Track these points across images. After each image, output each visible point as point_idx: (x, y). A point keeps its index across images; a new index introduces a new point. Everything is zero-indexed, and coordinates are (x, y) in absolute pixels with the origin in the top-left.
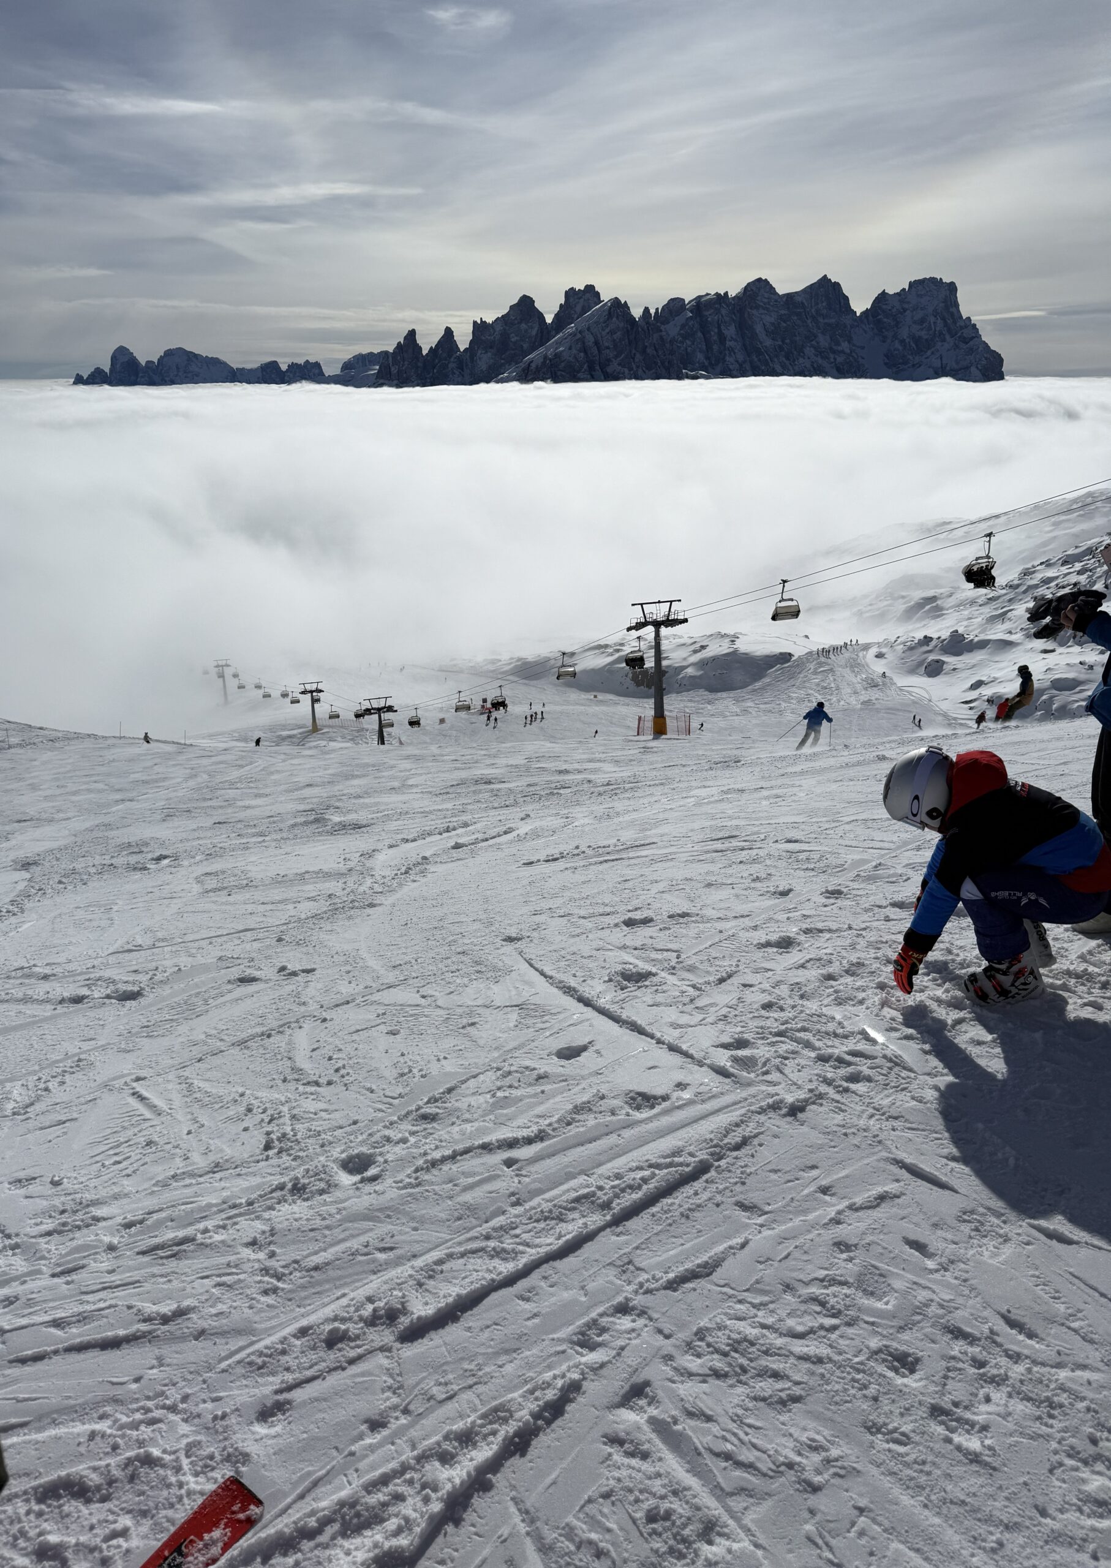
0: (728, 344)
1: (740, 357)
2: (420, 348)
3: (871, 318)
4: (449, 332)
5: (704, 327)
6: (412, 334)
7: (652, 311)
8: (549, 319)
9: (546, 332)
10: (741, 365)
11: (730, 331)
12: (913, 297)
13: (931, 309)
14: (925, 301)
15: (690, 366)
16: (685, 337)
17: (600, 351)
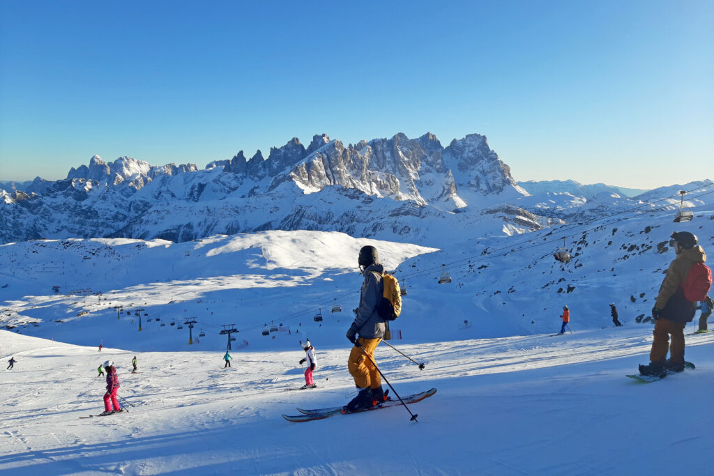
1: (393, 165)
2: (245, 159)
3: (450, 150)
4: (259, 152)
5: (376, 152)
6: (241, 152)
7: (353, 146)
8: (306, 148)
9: (305, 153)
11: (388, 154)
12: (468, 142)
13: (476, 146)
14: (473, 143)
15: (371, 169)
16: (368, 156)
17: (329, 161)
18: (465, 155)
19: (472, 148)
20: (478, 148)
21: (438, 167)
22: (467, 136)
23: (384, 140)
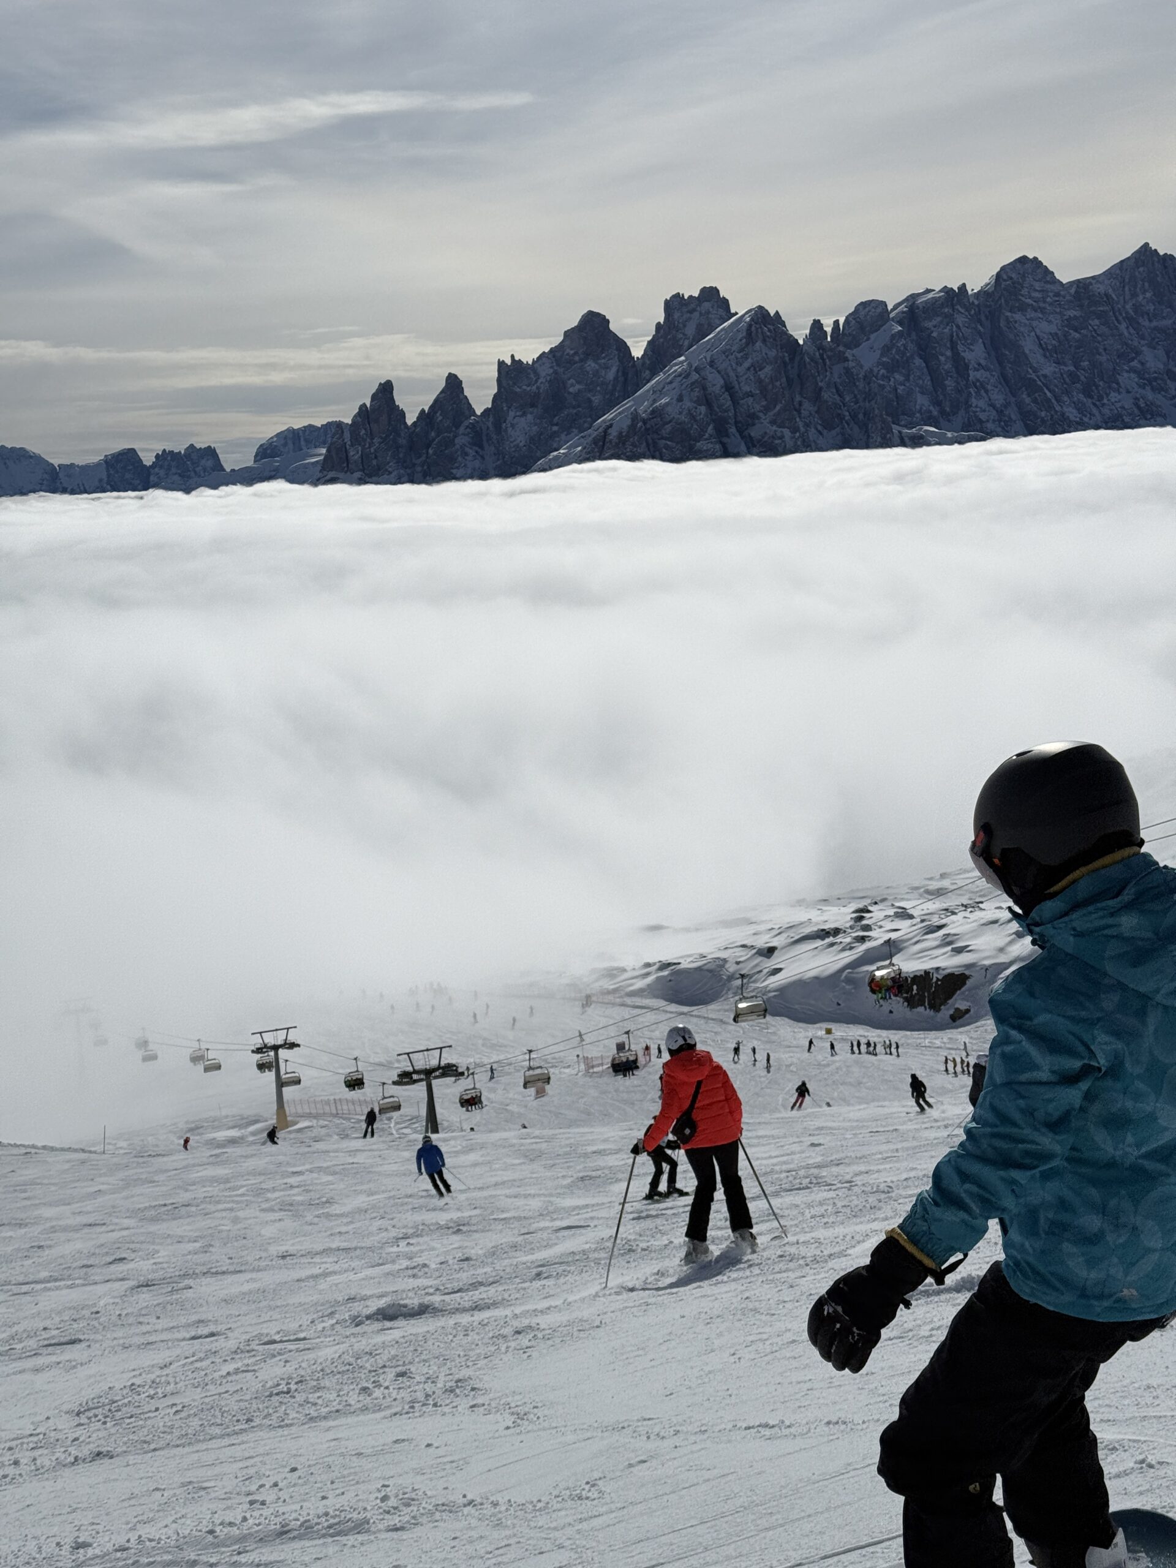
0: (973, 375)
1: (998, 398)
2: (402, 414)
4: (454, 383)
5: (925, 349)
6: (386, 390)
7: (828, 329)
8: (637, 351)
10: (1000, 412)
11: (975, 353)
15: (904, 420)
16: (892, 368)
17: (735, 402)
23: (956, 296)
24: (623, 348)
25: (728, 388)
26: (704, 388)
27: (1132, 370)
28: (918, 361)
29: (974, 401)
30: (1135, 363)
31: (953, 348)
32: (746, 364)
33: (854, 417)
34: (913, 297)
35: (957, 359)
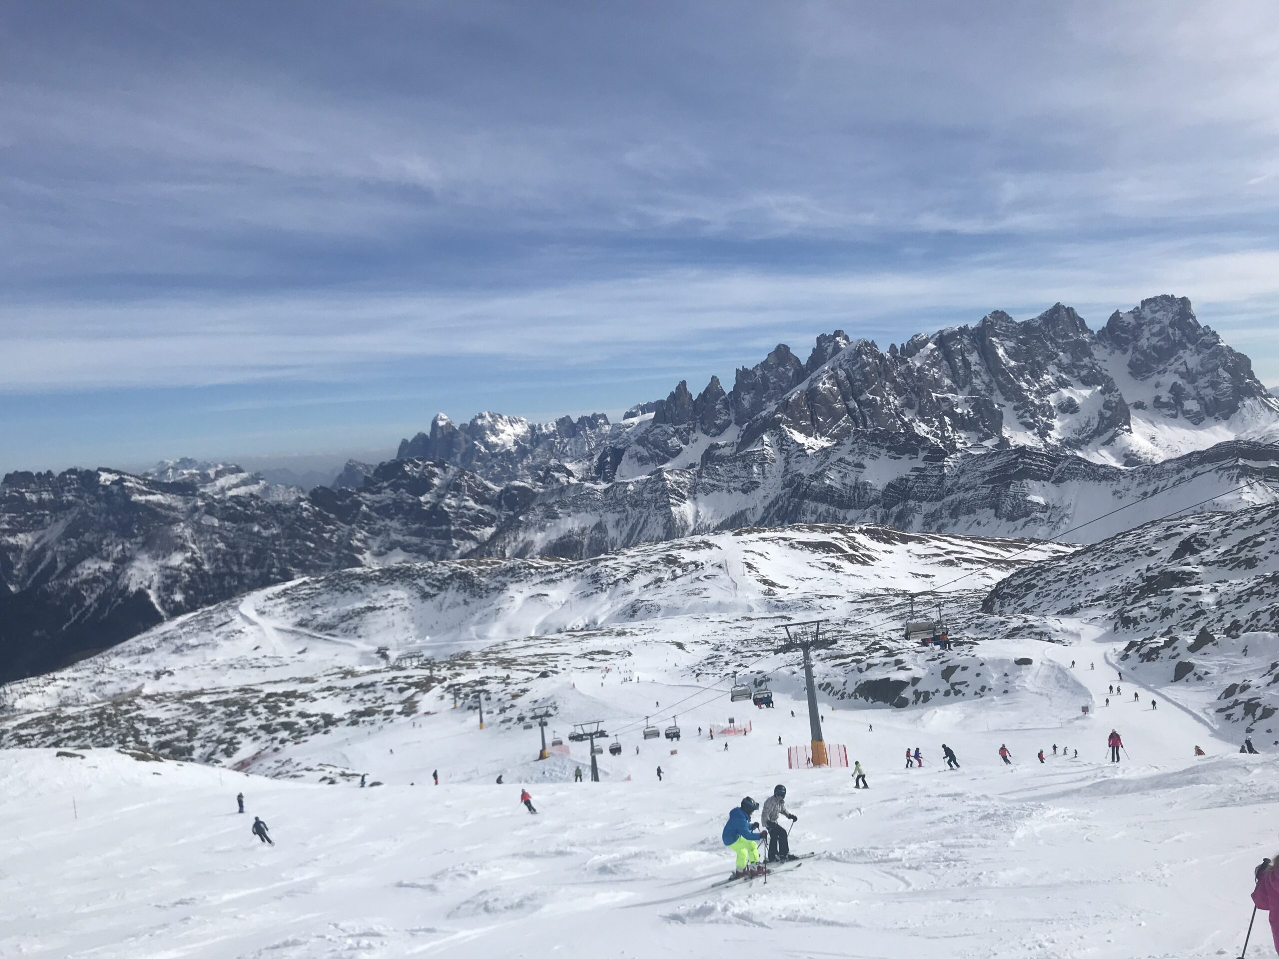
0: (973, 368)
1: (986, 379)
2: (691, 395)
3: (1108, 335)
4: (714, 380)
5: (948, 356)
6: (684, 383)
7: (899, 347)
8: (804, 362)
9: (802, 373)
10: (987, 386)
11: (973, 358)
12: (1147, 313)
13: (1167, 322)
14: (1159, 315)
15: (939, 390)
16: (932, 366)
17: (852, 384)
18: (1144, 343)
19: (1156, 328)
20: (1172, 324)
21: (1084, 373)
22: (1144, 303)
23: (963, 330)
24: (797, 360)
25: (848, 377)
26: (837, 378)
27: (1055, 364)
28: (945, 362)
29: (974, 380)
30: (1056, 360)
31: (963, 355)
32: (857, 366)
33: (912, 389)
34: (941, 332)
35: (965, 361)
